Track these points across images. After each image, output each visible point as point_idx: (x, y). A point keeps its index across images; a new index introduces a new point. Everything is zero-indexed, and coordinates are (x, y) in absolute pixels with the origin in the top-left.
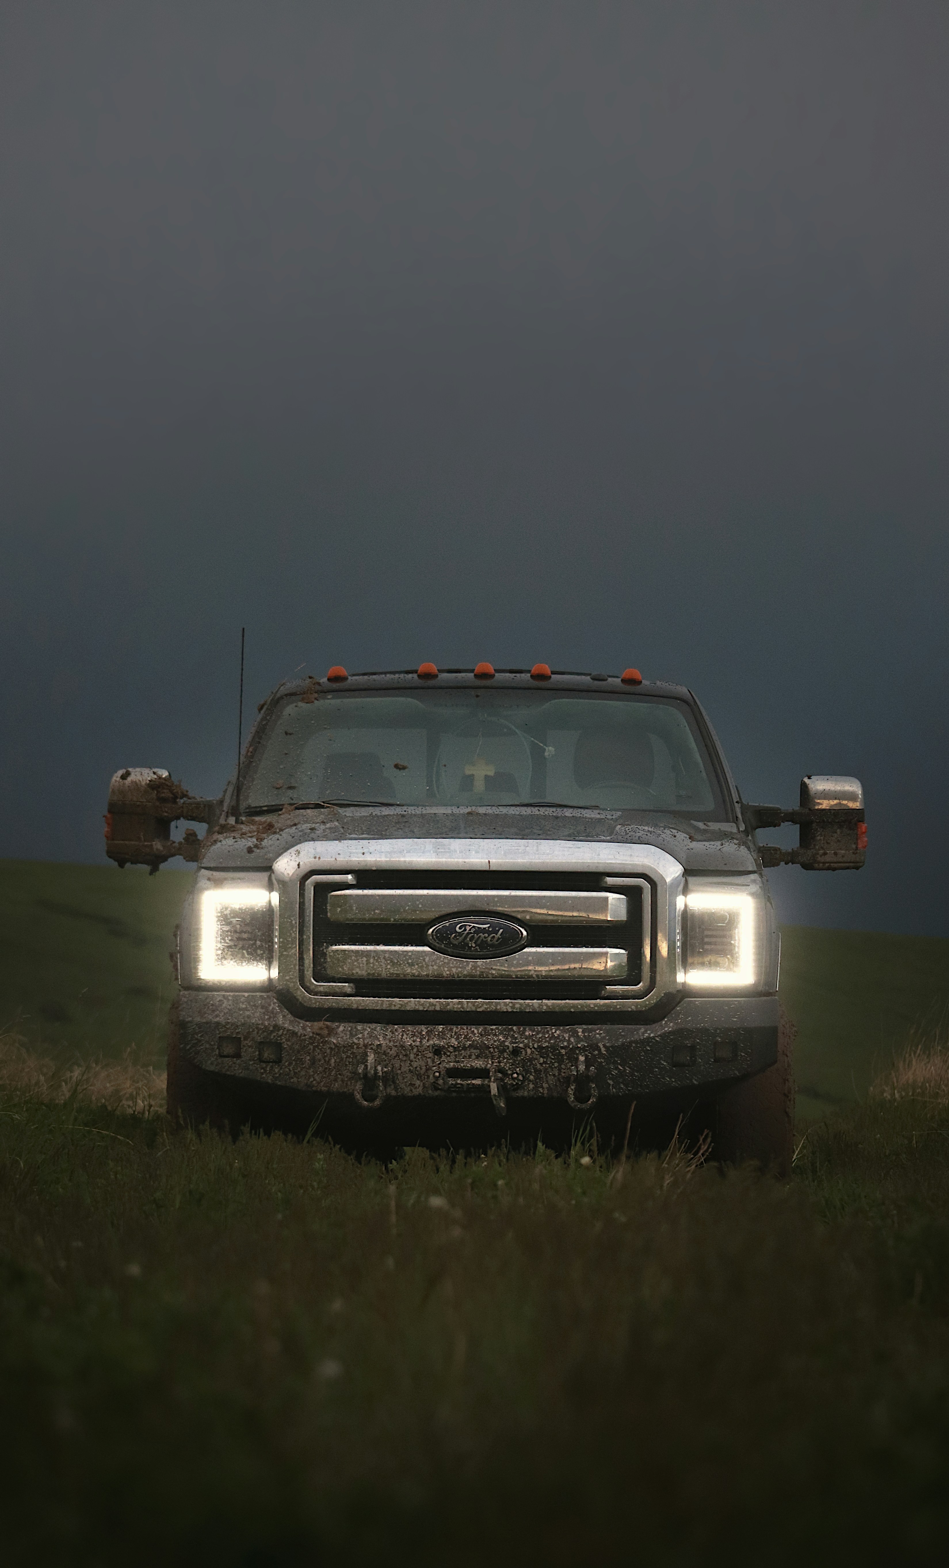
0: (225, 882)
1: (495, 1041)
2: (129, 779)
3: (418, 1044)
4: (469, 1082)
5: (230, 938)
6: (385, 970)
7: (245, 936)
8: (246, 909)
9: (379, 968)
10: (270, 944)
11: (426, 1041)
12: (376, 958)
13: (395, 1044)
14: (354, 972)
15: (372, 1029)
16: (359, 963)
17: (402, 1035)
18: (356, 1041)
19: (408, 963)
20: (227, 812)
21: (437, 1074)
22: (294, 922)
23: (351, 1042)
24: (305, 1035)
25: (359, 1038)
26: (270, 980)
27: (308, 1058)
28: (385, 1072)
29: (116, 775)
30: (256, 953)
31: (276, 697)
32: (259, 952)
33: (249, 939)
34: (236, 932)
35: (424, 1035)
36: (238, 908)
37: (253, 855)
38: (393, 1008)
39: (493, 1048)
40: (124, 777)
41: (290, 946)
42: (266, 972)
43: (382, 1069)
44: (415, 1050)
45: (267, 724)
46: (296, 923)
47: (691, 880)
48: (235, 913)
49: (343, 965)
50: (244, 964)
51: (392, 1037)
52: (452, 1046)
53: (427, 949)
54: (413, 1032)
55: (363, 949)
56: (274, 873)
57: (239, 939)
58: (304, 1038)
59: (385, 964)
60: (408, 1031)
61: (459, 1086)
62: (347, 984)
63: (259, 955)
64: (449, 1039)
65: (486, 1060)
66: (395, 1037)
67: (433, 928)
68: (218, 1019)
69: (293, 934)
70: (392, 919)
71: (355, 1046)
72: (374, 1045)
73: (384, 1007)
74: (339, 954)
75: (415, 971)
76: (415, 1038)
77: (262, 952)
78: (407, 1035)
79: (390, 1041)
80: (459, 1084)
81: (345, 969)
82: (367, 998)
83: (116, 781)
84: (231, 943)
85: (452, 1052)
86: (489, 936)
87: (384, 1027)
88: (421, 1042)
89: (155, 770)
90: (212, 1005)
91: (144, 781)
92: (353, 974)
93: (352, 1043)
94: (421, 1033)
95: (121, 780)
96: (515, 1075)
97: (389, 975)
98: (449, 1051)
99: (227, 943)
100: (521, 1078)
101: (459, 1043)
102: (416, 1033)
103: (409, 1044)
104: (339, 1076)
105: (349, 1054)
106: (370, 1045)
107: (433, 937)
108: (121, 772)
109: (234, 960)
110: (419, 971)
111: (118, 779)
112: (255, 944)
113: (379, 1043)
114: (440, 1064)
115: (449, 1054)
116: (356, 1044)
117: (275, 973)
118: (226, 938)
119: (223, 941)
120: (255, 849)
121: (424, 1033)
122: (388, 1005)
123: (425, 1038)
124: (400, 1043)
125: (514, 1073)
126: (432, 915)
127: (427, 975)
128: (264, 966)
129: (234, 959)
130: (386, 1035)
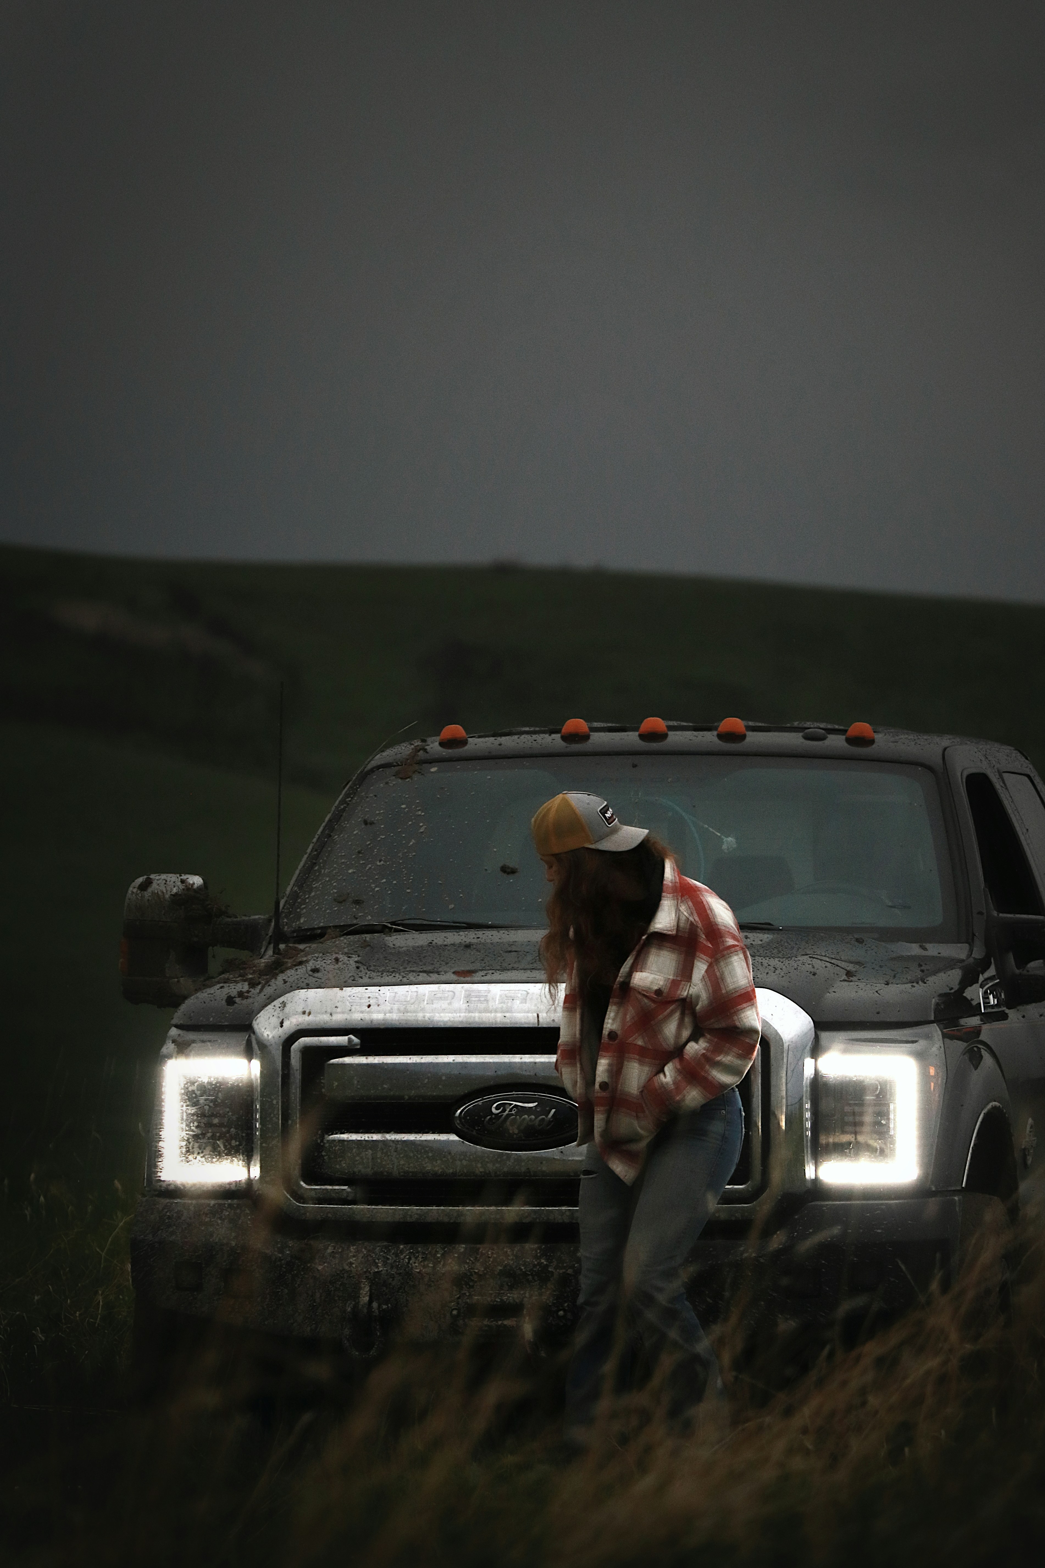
0: (193, 1045)
1: (535, 1266)
2: (150, 890)
3: (429, 1270)
4: (500, 1322)
5: (196, 1124)
6: (396, 1166)
7: (216, 1121)
8: (217, 1083)
9: (388, 1164)
10: (249, 1131)
11: (441, 1266)
12: (385, 1151)
13: (398, 1272)
14: (356, 1170)
15: (369, 1251)
16: (362, 1158)
17: (410, 1259)
18: (347, 1268)
19: (428, 1157)
20: (271, 936)
21: (455, 1312)
22: (275, 1102)
23: (341, 1269)
24: (280, 1260)
25: (351, 1264)
26: (250, 1181)
27: (286, 1291)
28: (384, 1310)
29: (133, 884)
30: (230, 1144)
31: (366, 770)
32: (234, 1143)
33: (221, 1125)
34: (203, 1115)
35: (439, 1258)
36: (206, 1082)
37: (231, 1009)
38: (409, 1219)
39: (532, 1274)
40: (144, 887)
41: (270, 1135)
42: (245, 1170)
43: (379, 1306)
44: (426, 1279)
45: (344, 810)
46: (277, 1102)
47: (824, 1035)
48: (204, 1089)
49: (341, 1161)
50: (214, 1160)
51: (395, 1261)
52: (475, 1272)
53: (453, 1137)
54: (423, 1253)
55: (367, 1139)
56: (254, 1033)
57: (210, 1125)
58: (279, 1263)
59: (397, 1159)
60: (418, 1252)
61: (486, 1328)
62: (345, 1187)
63: (232, 1147)
64: (473, 1263)
65: (522, 1292)
66: (399, 1262)
67: (462, 1108)
68: (174, 1237)
69: (274, 1119)
70: (406, 1097)
71: (345, 1275)
72: (370, 1273)
73: (397, 1218)
74: (335, 1146)
75: (436, 1169)
76: (426, 1263)
77: (237, 1143)
78: (416, 1258)
79: (392, 1267)
80: (486, 1326)
81: (343, 1166)
82: (373, 1207)
83: (133, 892)
84: (198, 1131)
85: (476, 1282)
86: (536, 1118)
87: (386, 1247)
88: (434, 1268)
89: (184, 877)
90: (169, 1218)
91: (169, 892)
92: (354, 1173)
93: (341, 1271)
94: (435, 1255)
95: (139, 892)
96: (561, 1313)
97: (402, 1174)
98: (473, 1280)
99: (193, 1131)
100: (569, 1316)
101: (485, 1269)
102: (429, 1256)
103: (418, 1270)
104: (326, 1316)
105: (338, 1286)
106: (365, 1272)
107: (460, 1121)
108: (141, 880)
109: (202, 1155)
110: (443, 1169)
111: (135, 890)
112: (228, 1132)
113: (376, 1270)
114: (459, 1298)
115: (471, 1284)
116: (347, 1272)
117: (256, 1171)
118: (192, 1125)
119: (187, 1129)
120: (238, 1000)
121: (439, 1255)
122: (401, 1216)
123: (440, 1262)
124: (405, 1270)
125: (561, 1310)
126: (461, 1091)
127: (454, 1174)
128: (241, 1162)
129: (202, 1152)
130: (388, 1259)
